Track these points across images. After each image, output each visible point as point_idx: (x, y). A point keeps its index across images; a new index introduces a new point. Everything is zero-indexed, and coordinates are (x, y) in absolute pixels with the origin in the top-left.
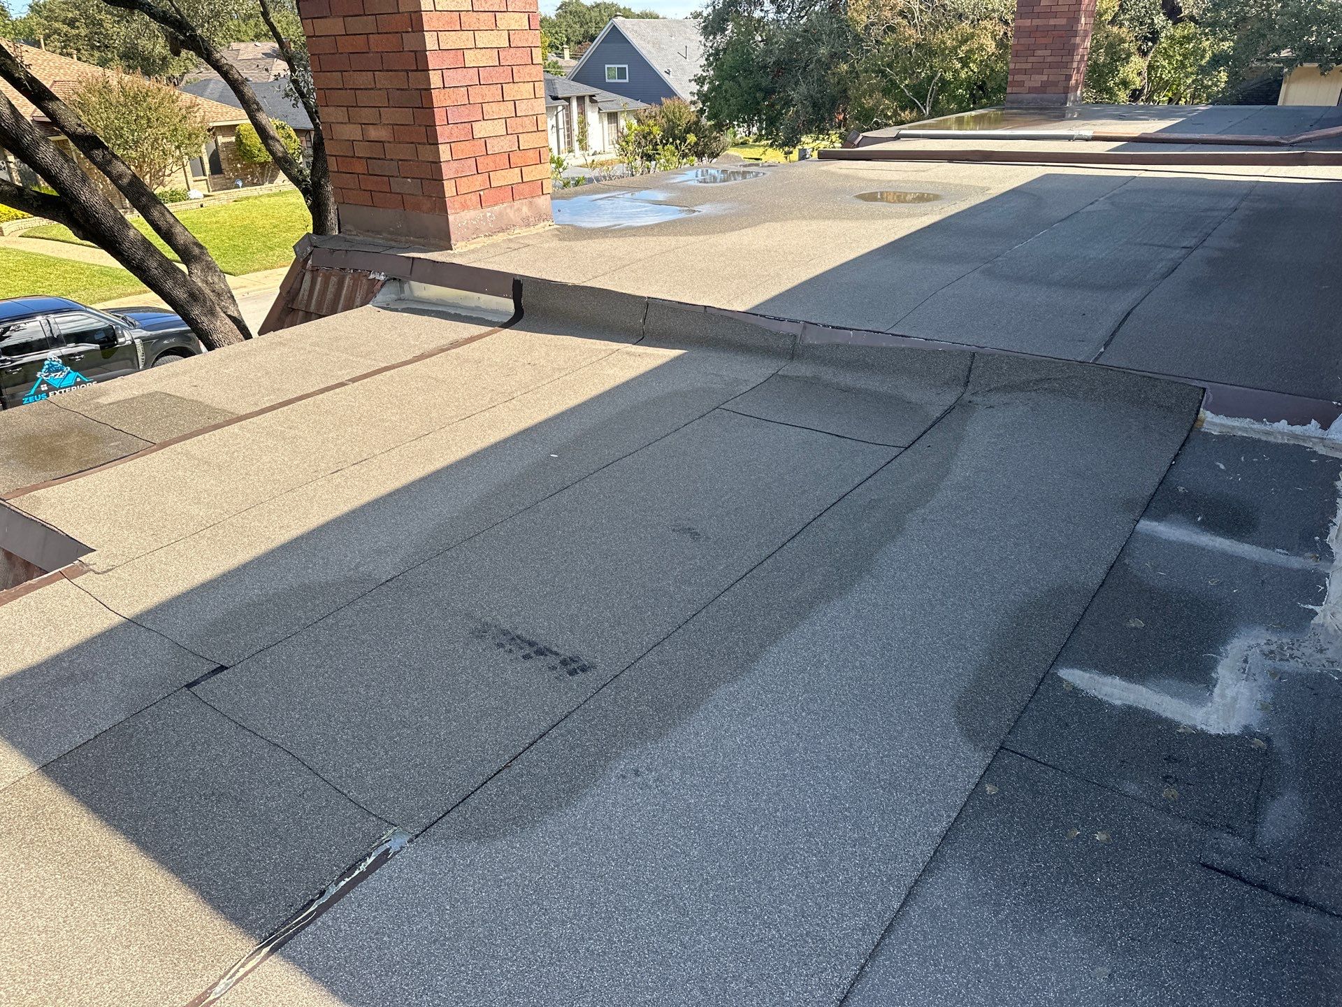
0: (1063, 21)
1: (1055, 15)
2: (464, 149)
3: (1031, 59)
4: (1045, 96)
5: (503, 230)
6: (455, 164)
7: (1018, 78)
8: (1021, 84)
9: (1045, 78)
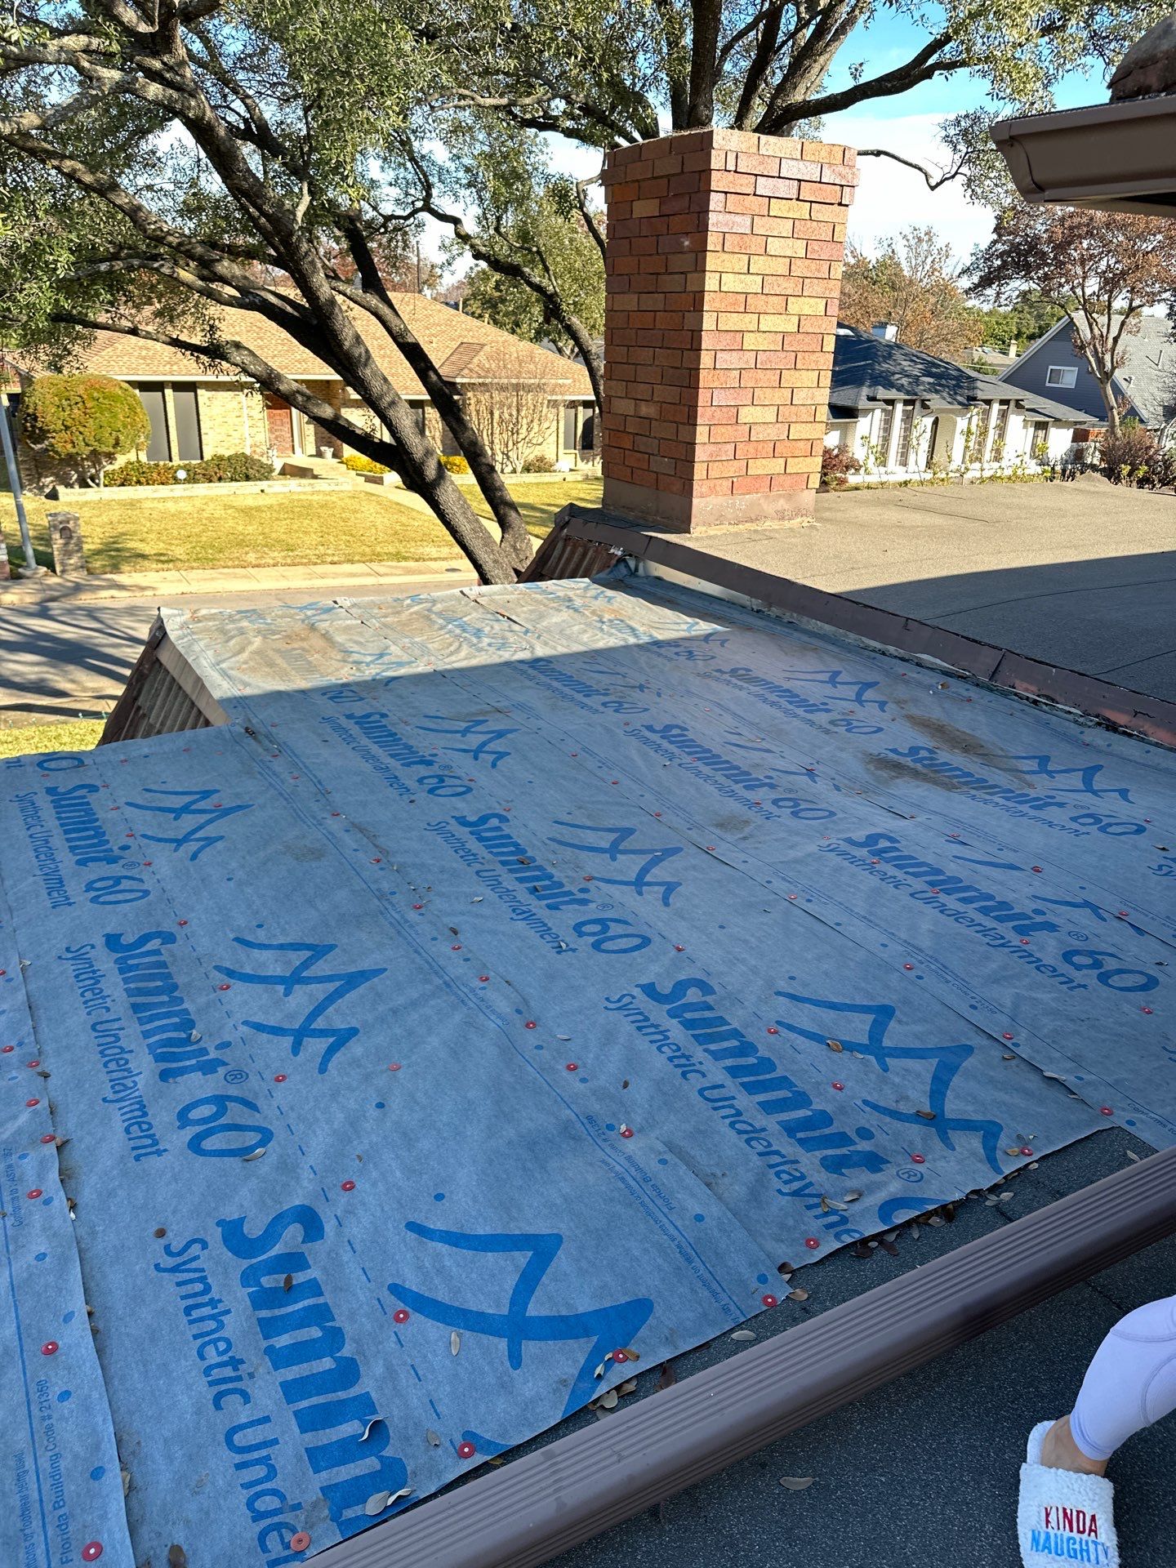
2: (725, 433)
5: (752, 521)
6: (712, 448)
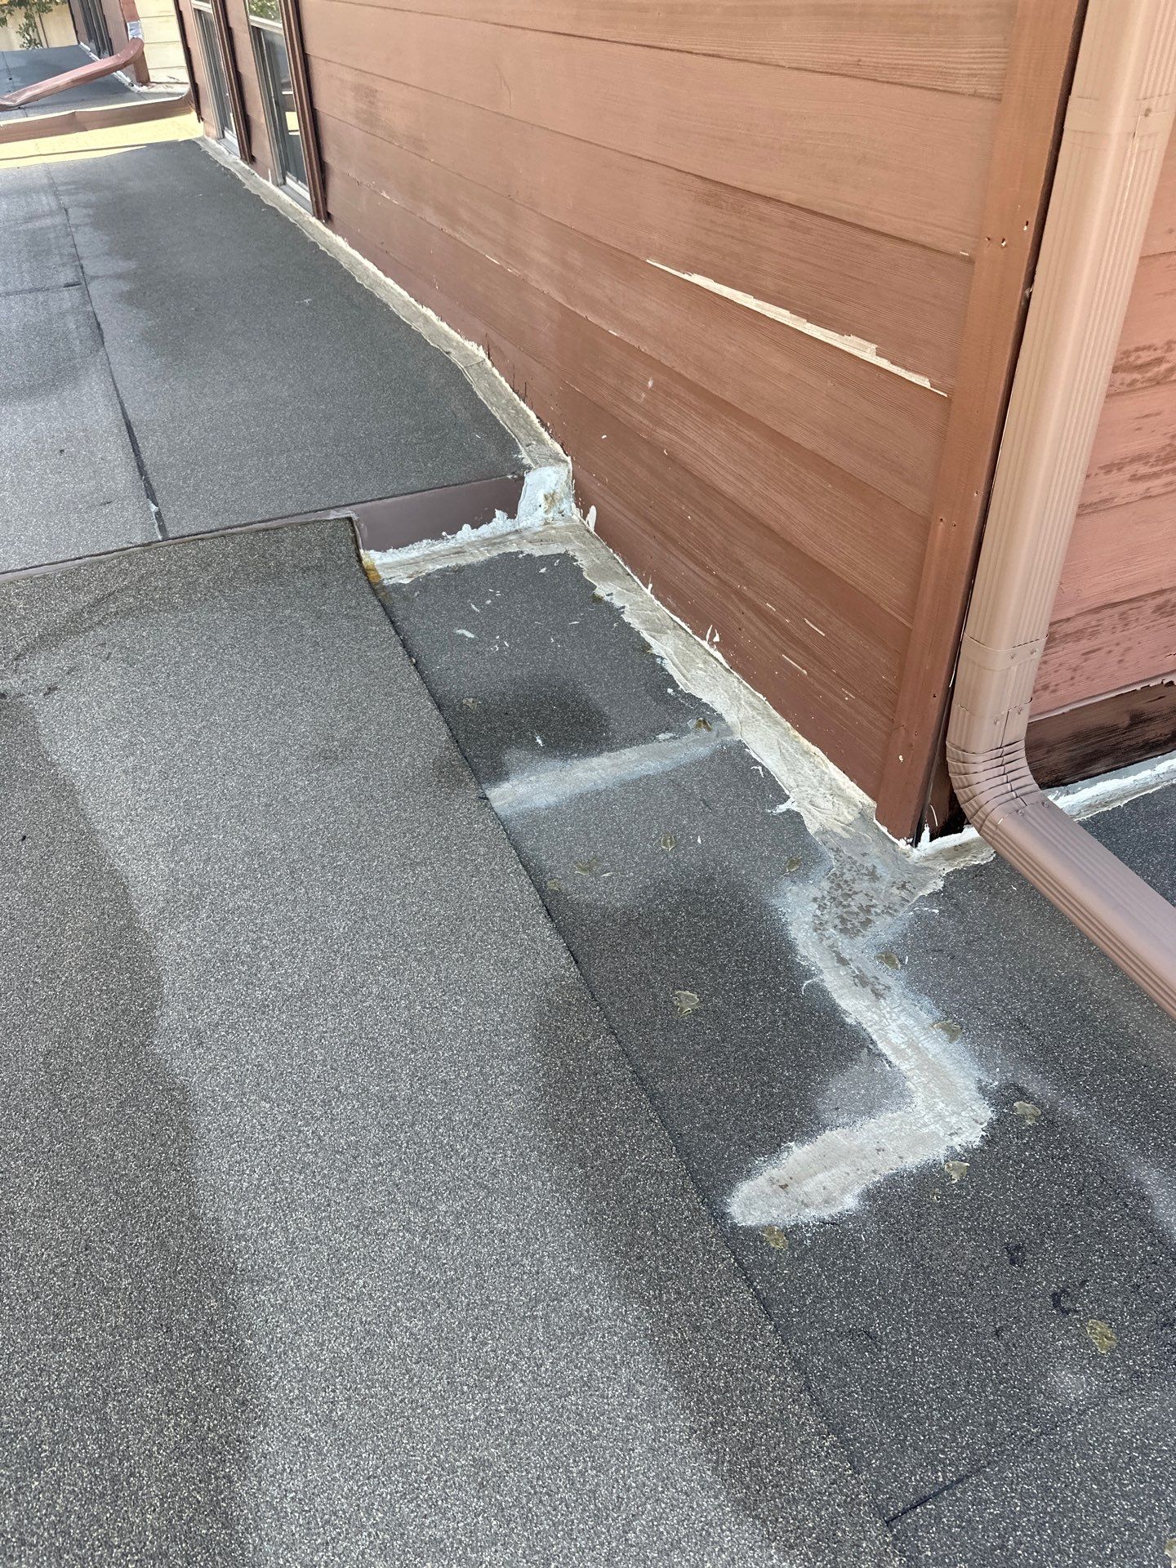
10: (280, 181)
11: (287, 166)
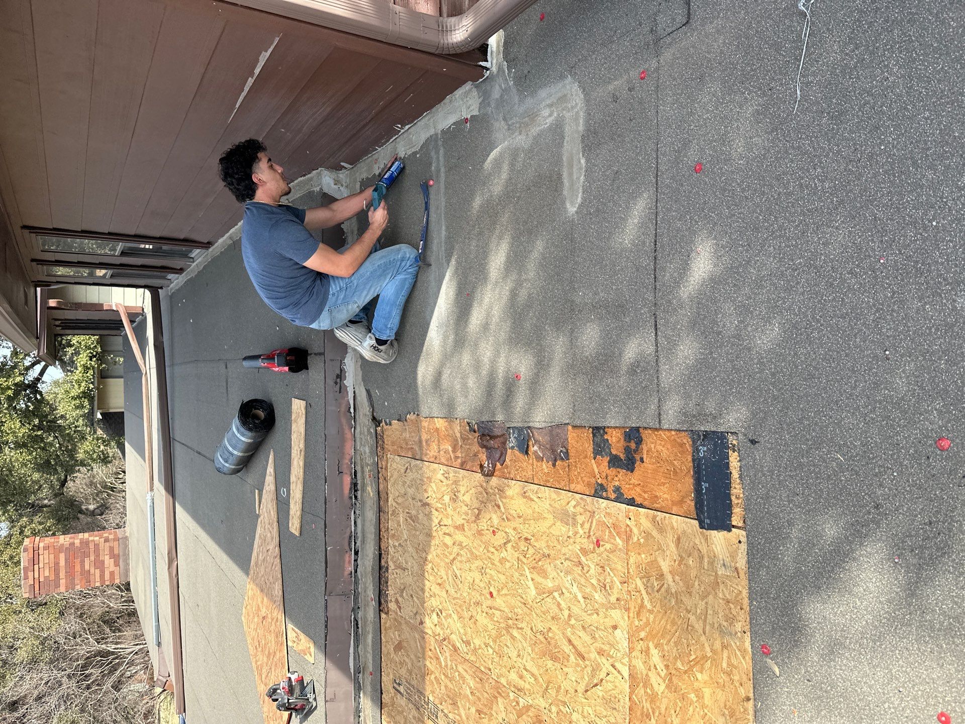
0: (62, 557)
1: (57, 564)
3: (92, 571)
4: (121, 554)
7: (107, 576)
8: (112, 574)
9: (107, 557)
10: (191, 260)
11: (185, 255)
